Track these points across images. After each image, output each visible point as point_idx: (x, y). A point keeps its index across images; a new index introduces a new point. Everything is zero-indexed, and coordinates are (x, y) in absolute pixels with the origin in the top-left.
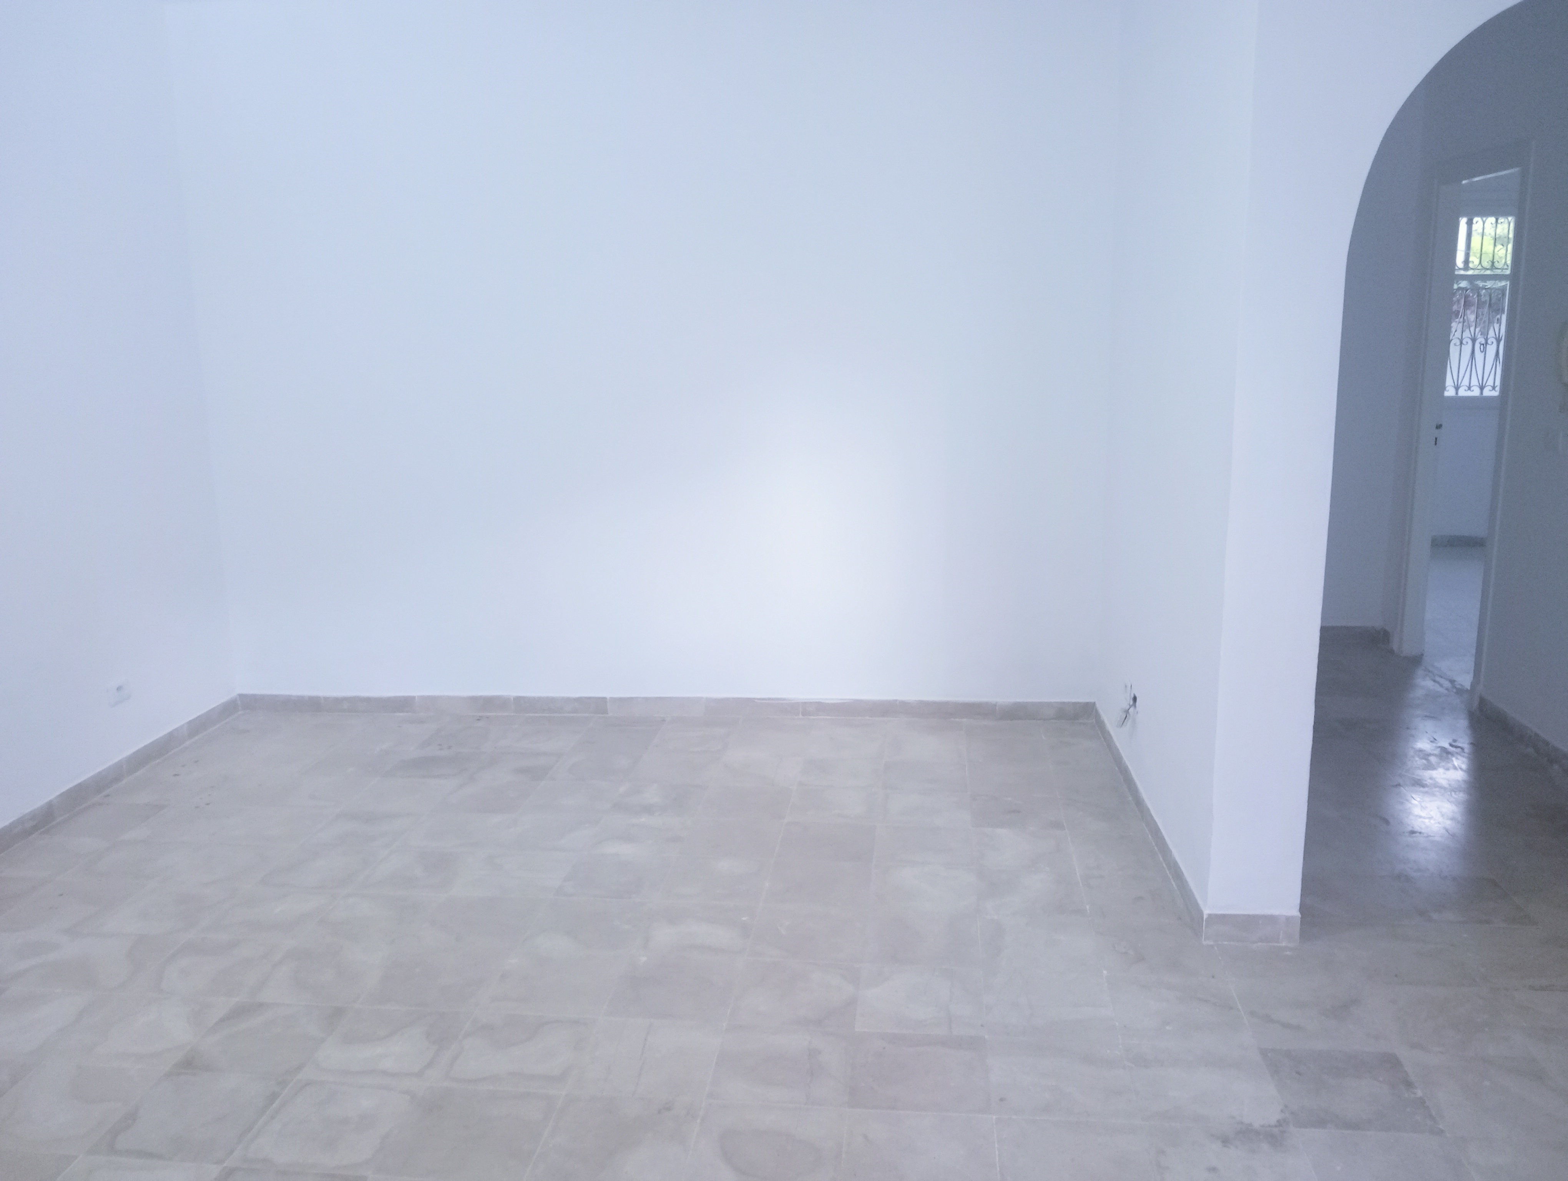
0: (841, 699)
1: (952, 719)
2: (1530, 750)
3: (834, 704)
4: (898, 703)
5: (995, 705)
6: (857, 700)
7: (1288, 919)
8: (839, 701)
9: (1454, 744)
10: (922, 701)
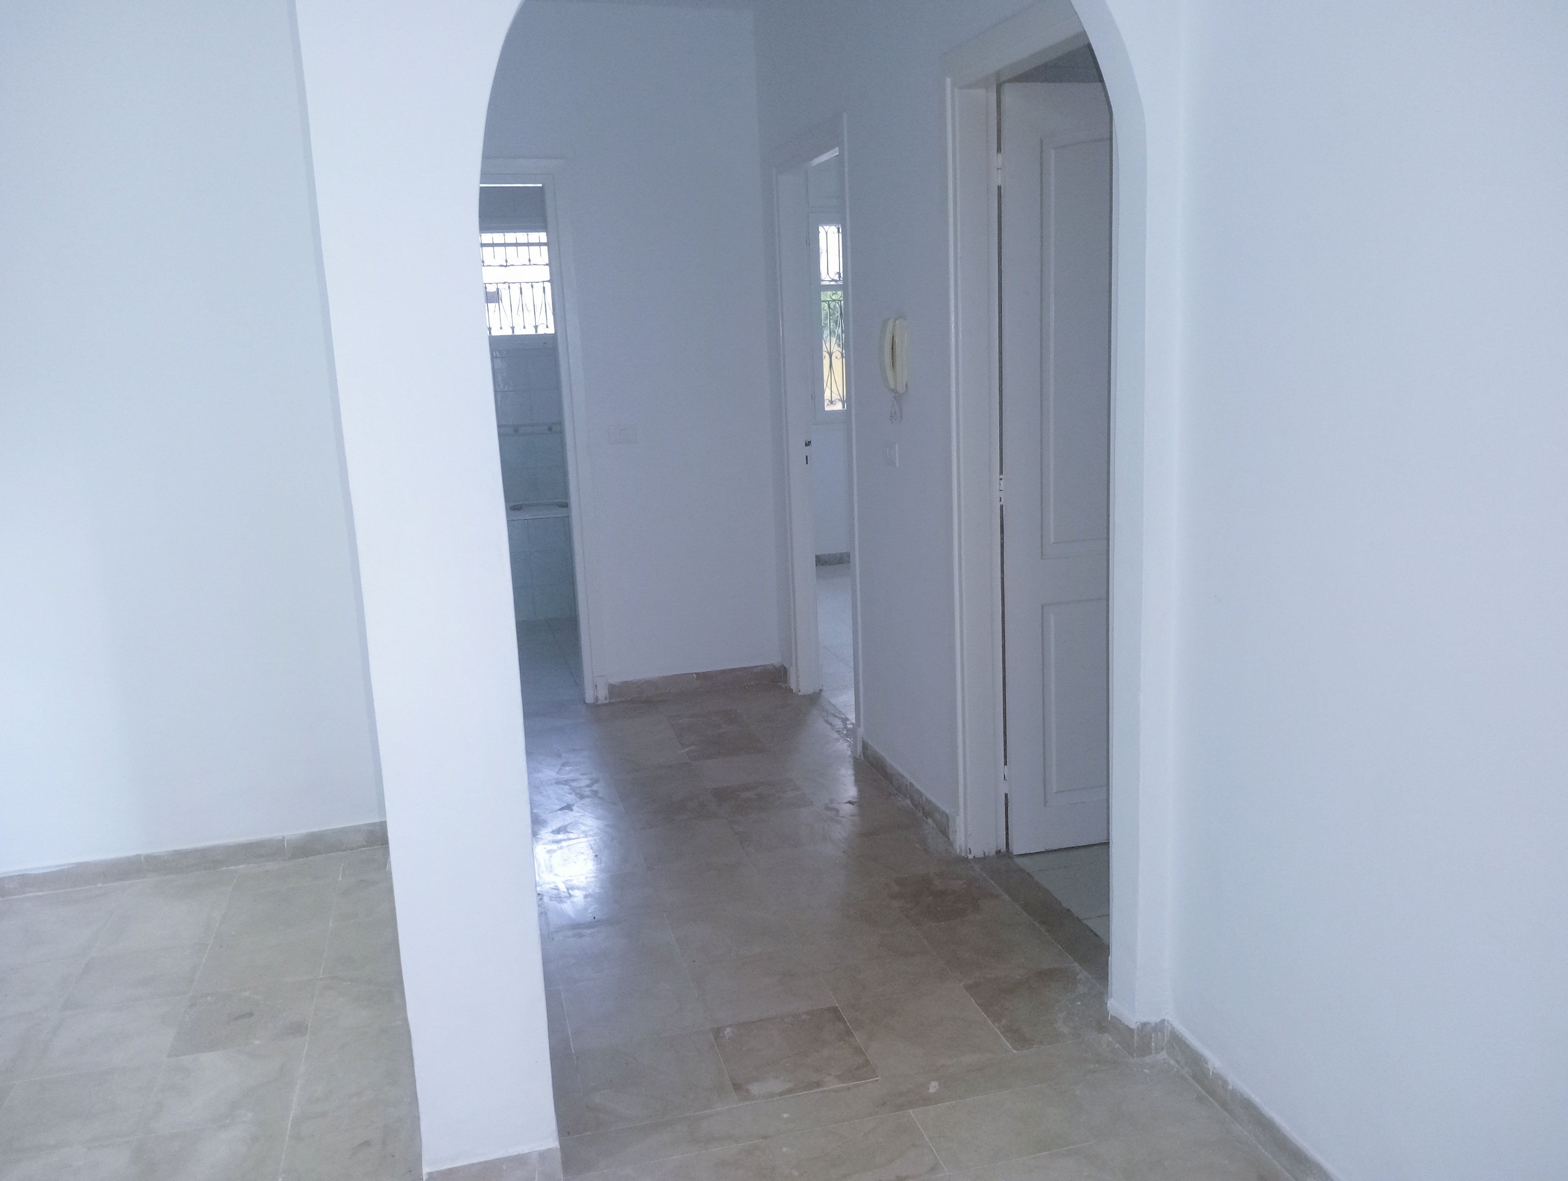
0: (57, 866)
1: (224, 868)
2: (908, 801)
3: (45, 875)
4: (142, 859)
5: (283, 840)
6: (82, 864)
7: (543, 1156)
8: (54, 870)
9: (830, 806)
10: (176, 851)
